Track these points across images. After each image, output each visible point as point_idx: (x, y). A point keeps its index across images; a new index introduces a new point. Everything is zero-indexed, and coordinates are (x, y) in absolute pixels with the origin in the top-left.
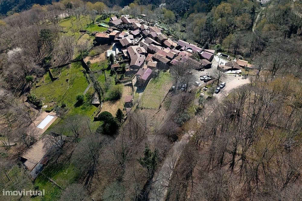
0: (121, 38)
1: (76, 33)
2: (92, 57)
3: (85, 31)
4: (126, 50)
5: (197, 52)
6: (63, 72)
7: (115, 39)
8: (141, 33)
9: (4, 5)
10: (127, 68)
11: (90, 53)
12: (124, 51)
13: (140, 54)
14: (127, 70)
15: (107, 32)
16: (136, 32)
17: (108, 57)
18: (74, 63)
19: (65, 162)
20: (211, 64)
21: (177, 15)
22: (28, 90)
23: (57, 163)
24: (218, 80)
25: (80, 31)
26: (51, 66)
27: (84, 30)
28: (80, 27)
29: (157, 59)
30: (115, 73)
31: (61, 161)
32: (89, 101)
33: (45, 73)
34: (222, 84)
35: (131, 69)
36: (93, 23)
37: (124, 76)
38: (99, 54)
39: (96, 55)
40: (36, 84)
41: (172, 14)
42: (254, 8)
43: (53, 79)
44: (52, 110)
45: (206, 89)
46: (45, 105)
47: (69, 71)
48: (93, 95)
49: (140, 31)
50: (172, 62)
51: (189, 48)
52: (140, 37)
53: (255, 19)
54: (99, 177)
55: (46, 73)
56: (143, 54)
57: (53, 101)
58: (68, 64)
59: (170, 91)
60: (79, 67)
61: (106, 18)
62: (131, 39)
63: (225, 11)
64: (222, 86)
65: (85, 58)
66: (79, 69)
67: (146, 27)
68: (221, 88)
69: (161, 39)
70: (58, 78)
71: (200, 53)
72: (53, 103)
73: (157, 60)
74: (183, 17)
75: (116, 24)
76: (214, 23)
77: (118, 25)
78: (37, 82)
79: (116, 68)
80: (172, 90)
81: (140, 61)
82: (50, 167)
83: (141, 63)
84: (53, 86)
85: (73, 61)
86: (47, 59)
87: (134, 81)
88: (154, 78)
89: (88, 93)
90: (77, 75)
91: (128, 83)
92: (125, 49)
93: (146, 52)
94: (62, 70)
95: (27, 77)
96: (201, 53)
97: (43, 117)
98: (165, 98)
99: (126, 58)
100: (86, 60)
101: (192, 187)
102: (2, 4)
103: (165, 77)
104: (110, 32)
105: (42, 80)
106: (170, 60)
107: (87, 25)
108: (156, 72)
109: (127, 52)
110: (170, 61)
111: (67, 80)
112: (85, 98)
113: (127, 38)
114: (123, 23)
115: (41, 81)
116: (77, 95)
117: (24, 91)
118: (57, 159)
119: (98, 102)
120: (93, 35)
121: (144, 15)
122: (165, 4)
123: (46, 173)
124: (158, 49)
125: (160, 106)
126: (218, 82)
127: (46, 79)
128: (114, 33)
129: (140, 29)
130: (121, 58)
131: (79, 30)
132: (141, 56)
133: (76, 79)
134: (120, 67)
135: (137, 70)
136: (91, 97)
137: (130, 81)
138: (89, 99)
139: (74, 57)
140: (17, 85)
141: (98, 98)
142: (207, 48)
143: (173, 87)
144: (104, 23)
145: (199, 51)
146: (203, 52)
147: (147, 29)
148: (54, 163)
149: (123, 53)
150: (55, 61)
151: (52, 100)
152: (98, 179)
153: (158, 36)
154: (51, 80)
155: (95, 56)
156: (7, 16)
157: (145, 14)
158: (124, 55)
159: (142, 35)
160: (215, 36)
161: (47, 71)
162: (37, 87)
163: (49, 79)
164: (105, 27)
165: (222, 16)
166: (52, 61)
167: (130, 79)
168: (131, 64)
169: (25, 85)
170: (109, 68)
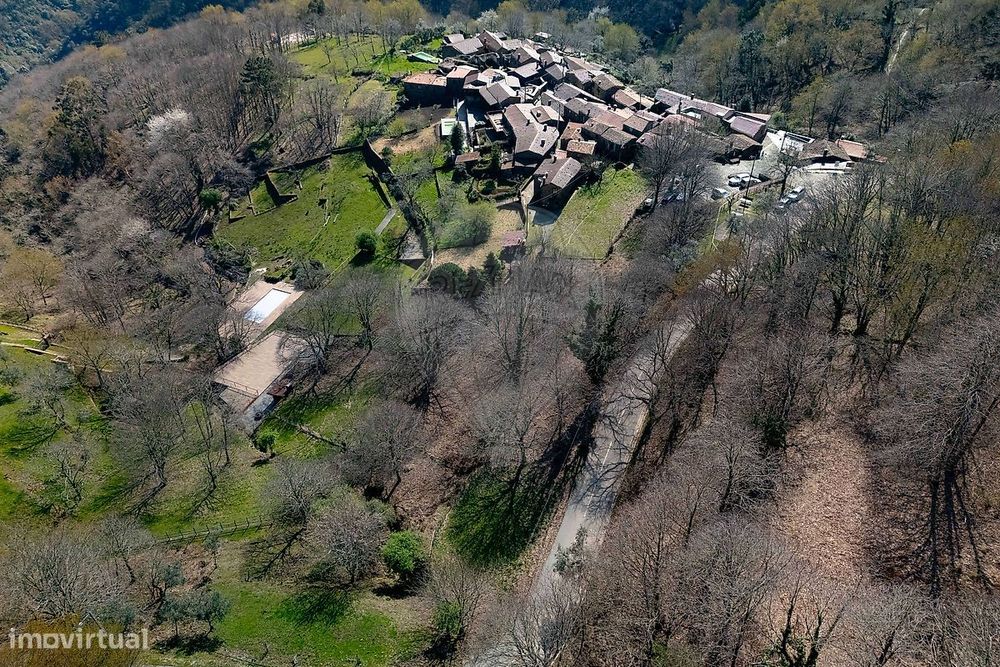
0: (485, 84)
1: (341, 80)
2: (396, 138)
3: (368, 74)
4: (499, 117)
5: (718, 116)
6: (307, 182)
7: (465, 87)
8: (542, 72)
9: (100, 20)
10: (505, 163)
11: (390, 129)
12: (495, 119)
13: (543, 123)
14: (504, 167)
15: (438, 73)
16: (528, 71)
17: (444, 138)
18: (340, 156)
19: (338, 390)
20: (761, 148)
21: (644, 40)
22: (207, 229)
23: (314, 391)
24: (784, 182)
25: (353, 74)
26: (273, 166)
27: (365, 70)
28: (352, 63)
29: (597, 135)
30: (465, 178)
31: (325, 388)
32: (391, 252)
33: (256, 184)
34: (793, 192)
35: (517, 164)
36: (392, 51)
37: (496, 183)
38: (415, 131)
39: (407, 133)
40: (228, 214)
41: (632, 37)
42: (891, 6)
43: (279, 200)
44: (283, 277)
45: (748, 201)
46: (258, 266)
47: (328, 177)
48: (403, 238)
49: (539, 68)
50: (643, 141)
51: (691, 110)
52: (540, 83)
53: (894, 42)
54: (445, 409)
55: (258, 185)
56: (552, 123)
57: (282, 258)
58: (324, 158)
59: (638, 212)
60: (357, 166)
61: (431, 40)
62: (514, 88)
63: (802, 17)
64: (794, 196)
65: (372, 141)
66: (356, 171)
67: (556, 57)
68: (792, 201)
69: (606, 88)
70: (293, 197)
71: (728, 119)
72: (284, 261)
73: (596, 137)
74: (662, 49)
75: (465, 52)
76: (765, 50)
77: (472, 54)
78: (232, 208)
79: (470, 164)
80: (644, 211)
81: (543, 142)
82: (297, 402)
83: (547, 147)
84: (279, 220)
85: (339, 151)
86: (259, 148)
87: (528, 194)
88: (588, 185)
89: (389, 232)
90: (352, 189)
91: (509, 201)
92: (496, 113)
93: (561, 119)
94: (306, 175)
95: (204, 192)
96: (730, 121)
97: (259, 294)
98: (622, 232)
99: (500, 135)
100: (378, 147)
101: (716, 402)
102: (94, 15)
103: (620, 181)
104: (447, 71)
105: (246, 203)
106: (633, 137)
107: (374, 58)
108: (593, 170)
109: (504, 122)
110: (635, 140)
111: (322, 202)
112: (379, 246)
113: (502, 83)
114: (485, 49)
115: (244, 205)
116: (359, 233)
117: (194, 234)
118: (315, 385)
119: (418, 256)
120: (394, 81)
121: (545, 35)
122: (605, 10)
123: (288, 414)
124: (596, 109)
125: (611, 251)
126: (783, 189)
127: (258, 201)
128: (461, 72)
129: (539, 63)
130: (484, 139)
131: (351, 72)
132: (545, 130)
133: (348, 199)
134: (482, 162)
135: (534, 166)
136: (397, 243)
137: (514, 195)
138: (391, 247)
139: (340, 140)
140: (171, 219)
141: (418, 246)
142: (745, 108)
143: (649, 200)
144: (425, 51)
145: (722, 114)
146: (734, 118)
147: (560, 64)
148: (308, 392)
149: (489, 123)
150: (282, 151)
151: (280, 254)
152: (442, 415)
153: (594, 79)
154: (271, 201)
155: (406, 137)
156: (128, 35)
157: (547, 32)
158: (494, 130)
159: (545, 79)
160: (766, 94)
161: (261, 179)
162: (231, 221)
163: (266, 200)
164: (428, 62)
165: (790, 30)
166: (275, 150)
167: (512, 189)
168: (518, 149)
169: (197, 218)
170: (449, 165)
